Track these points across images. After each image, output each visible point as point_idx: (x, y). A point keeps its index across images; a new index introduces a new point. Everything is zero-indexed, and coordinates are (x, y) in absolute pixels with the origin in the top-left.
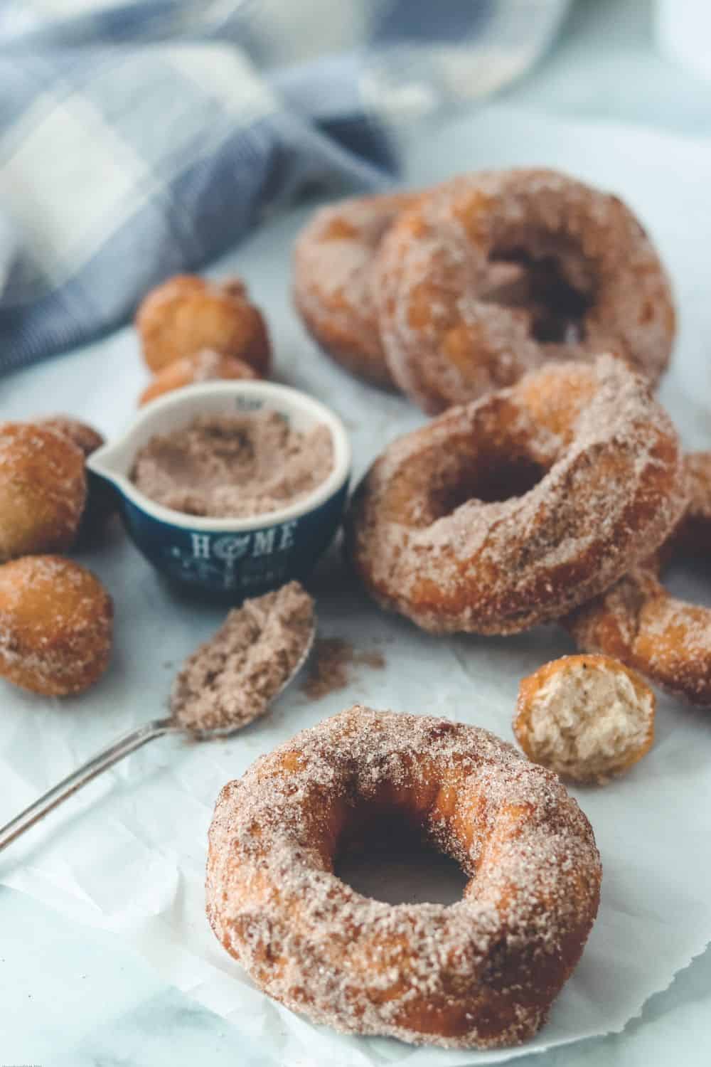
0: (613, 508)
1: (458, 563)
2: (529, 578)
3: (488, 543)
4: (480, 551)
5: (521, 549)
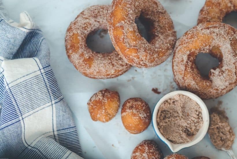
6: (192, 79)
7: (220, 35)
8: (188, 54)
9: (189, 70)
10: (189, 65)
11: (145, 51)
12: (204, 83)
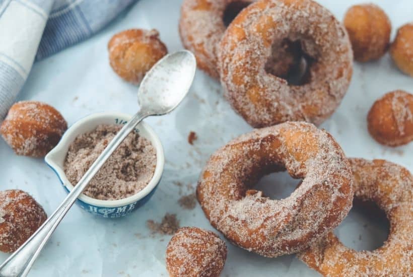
0: (320, 217)
1: (249, 230)
2: (279, 243)
3: (263, 226)
4: (259, 229)
5: (277, 232)
6: (231, 157)
7: (326, 163)
8: (273, 134)
9: (246, 148)
10: (254, 145)
11: (248, 52)
12: (232, 185)
